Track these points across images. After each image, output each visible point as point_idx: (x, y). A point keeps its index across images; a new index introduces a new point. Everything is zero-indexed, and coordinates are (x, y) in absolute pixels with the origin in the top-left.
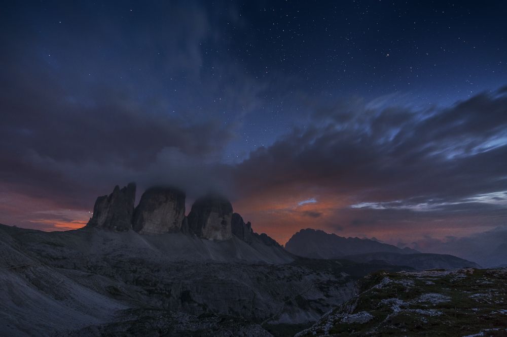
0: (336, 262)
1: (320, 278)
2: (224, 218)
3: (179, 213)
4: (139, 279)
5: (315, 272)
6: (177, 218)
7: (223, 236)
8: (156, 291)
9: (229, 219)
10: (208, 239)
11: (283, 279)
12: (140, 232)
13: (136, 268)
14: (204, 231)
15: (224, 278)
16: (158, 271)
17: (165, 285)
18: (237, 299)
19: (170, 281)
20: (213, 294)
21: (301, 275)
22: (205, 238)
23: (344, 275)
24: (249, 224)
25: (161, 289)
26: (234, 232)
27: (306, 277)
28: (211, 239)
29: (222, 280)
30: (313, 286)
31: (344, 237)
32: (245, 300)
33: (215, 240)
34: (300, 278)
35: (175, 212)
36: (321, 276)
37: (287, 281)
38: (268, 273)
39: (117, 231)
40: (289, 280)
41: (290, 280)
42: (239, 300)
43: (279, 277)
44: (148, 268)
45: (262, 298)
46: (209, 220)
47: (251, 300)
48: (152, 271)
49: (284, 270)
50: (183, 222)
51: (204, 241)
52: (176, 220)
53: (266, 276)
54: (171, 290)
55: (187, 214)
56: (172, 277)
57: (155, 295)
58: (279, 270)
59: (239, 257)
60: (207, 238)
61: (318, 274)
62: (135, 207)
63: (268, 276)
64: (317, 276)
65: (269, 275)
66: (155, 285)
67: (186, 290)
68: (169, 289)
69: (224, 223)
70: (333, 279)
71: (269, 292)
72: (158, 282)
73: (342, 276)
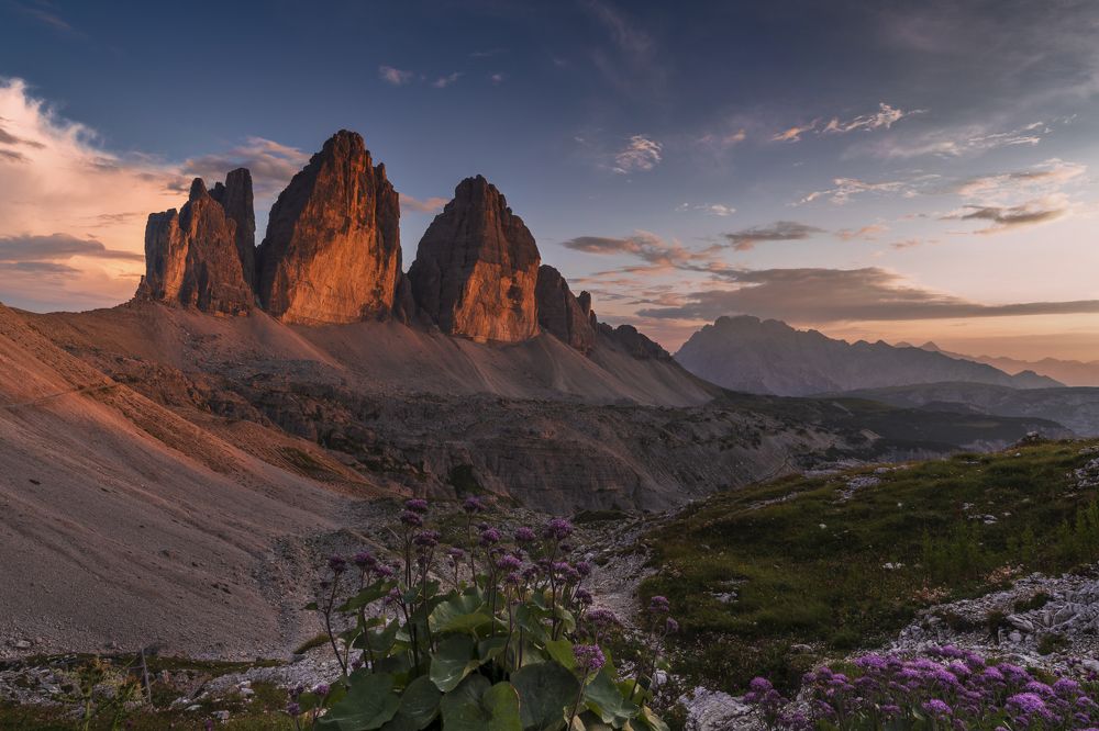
0: (836, 404)
1: (807, 442)
2: (514, 281)
3: (386, 264)
4: (333, 436)
5: (792, 427)
6: (382, 277)
7: (513, 330)
8: (386, 466)
9: (528, 284)
10: (471, 339)
11: (709, 442)
12: (285, 317)
13: (319, 409)
14: (460, 318)
15: (555, 436)
16: (375, 416)
17: (404, 450)
18: (595, 489)
19: (415, 442)
20: (532, 475)
21: (757, 434)
22: (465, 336)
23: (871, 437)
24: (585, 297)
25: (396, 462)
26: (543, 321)
27: (772, 439)
28: (481, 339)
29: (551, 442)
30: (790, 462)
31: (843, 341)
32: (615, 491)
33: (491, 342)
34: (756, 442)
35: (373, 262)
36: (811, 438)
37: (722, 448)
38: (667, 426)
39: (221, 314)
40: (725, 445)
41: (730, 446)
42: (601, 491)
43: (695, 438)
44: (346, 408)
45: (657, 487)
46: (473, 284)
47: (631, 492)
48: (360, 416)
49: (708, 420)
50: (398, 289)
51: (462, 343)
52: (377, 285)
53: (663, 435)
54: (422, 463)
55: (406, 268)
56: (419, 433)
57: (387, 473)
58: (693, 419)
59: (563, 388)
60: (471, 334)
61: (801, 432)
62: (256, 245)
63: (666, 435)
64: (799, 437)
65: (669, 433)
66: (379, 451)
67: (460, 464)
68: (418, 461)
69: (515, 293)
70: (841, 445)
71: (676, 473)
72: (383, 443)
73: (866, 439)
